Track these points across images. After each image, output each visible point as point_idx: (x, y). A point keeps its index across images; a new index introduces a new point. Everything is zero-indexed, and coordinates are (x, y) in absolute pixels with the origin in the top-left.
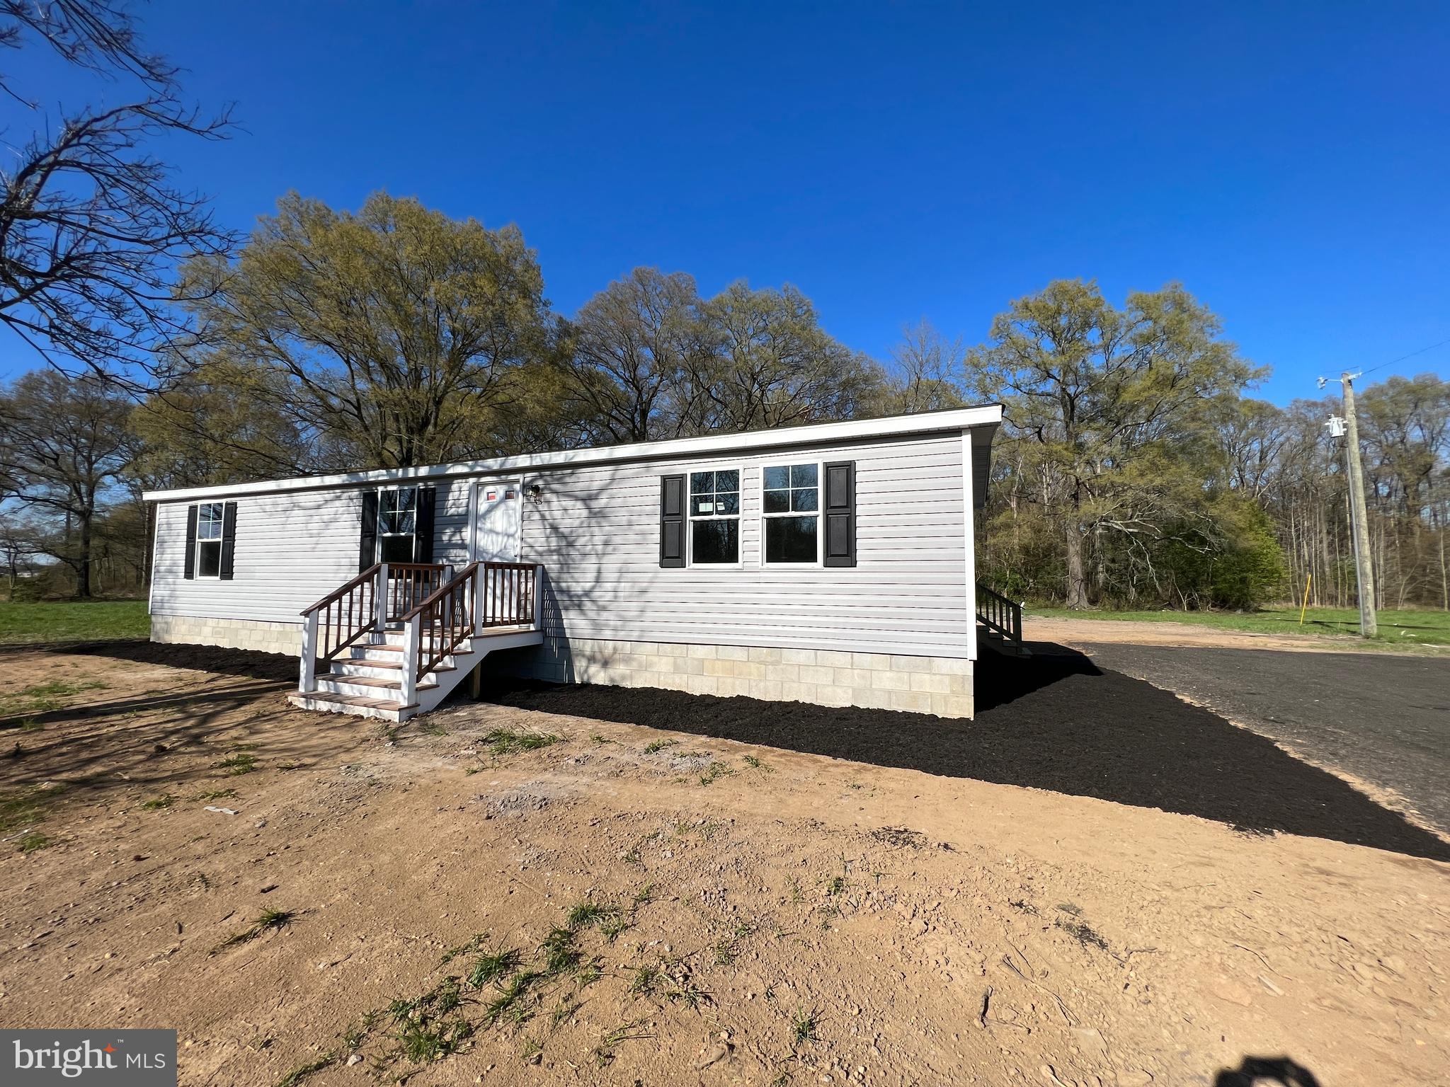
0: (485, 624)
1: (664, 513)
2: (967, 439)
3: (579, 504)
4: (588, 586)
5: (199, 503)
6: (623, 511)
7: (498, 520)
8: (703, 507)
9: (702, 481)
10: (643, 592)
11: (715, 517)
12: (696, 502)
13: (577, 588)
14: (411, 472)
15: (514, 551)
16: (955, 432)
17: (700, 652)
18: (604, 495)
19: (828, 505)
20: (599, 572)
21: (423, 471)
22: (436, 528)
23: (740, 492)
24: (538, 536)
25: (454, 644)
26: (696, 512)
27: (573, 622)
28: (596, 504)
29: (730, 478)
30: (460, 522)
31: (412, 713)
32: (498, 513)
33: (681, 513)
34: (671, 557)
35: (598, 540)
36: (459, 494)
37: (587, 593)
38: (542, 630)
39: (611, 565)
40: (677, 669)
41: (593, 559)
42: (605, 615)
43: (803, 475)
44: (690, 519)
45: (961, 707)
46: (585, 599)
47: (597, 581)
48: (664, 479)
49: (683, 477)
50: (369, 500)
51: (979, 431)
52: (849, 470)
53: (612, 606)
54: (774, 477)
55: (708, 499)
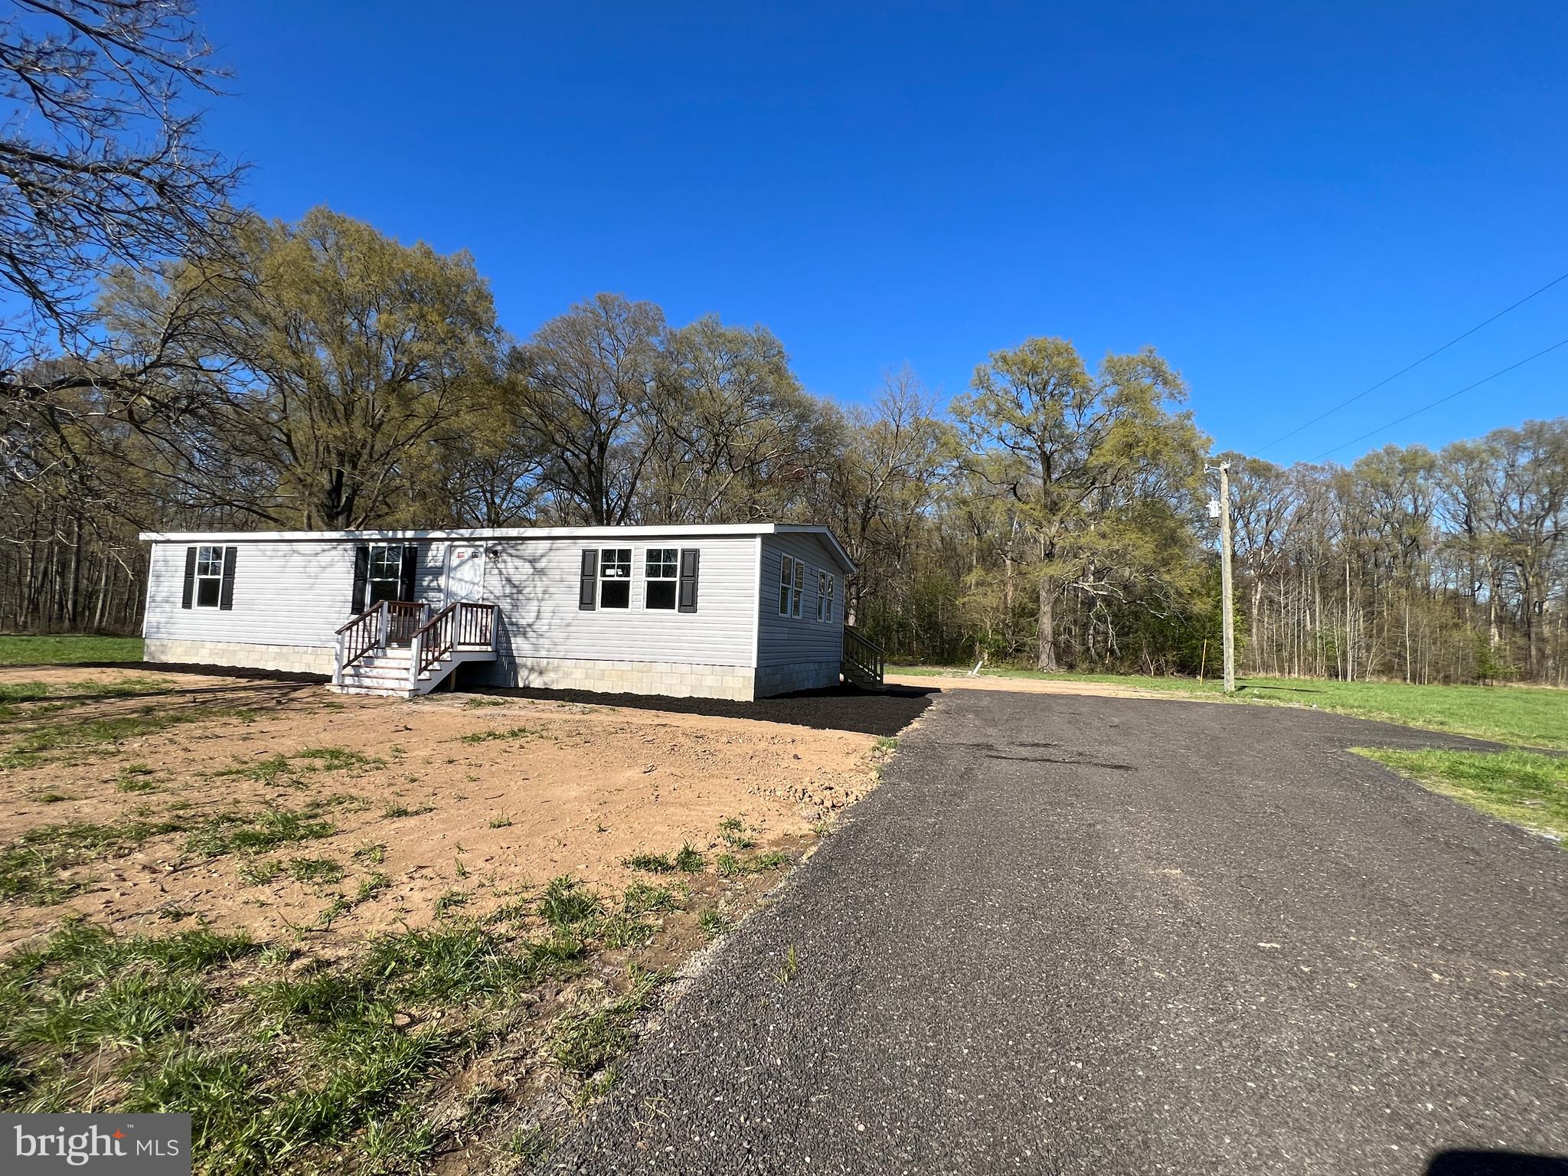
0: (459, 644)
1: (583, 574)
2: (758, 540)
3: (527, 565)
4: (531, 621)
5: (198, 545)
6: (558, 572)
7: (467, 572)
8: (609, 572)
9: (608, 554)
10: (568, 625)
11: (616, 579)
12: (604, 568)
13: (523, 622)
14: (400, 535)
15: (477, 595)
16: (753, 536)
18: (544, 560)
19: (682, 575)
20: (539, 612)
21: (409, 534)
22: (418, 577)
23: (632, 563)
24: (496, 585)
25: (440, 655)
26: (604, 575)
27: (518, 644)
28: (538, 565)
29: (625, 555)
30: (437, 572)
31: (415, 694)
32: (467, 567)
33: (594, 575)
34: (586, 603)
35: (539, 590)
36: (436, 554)
37: (530, 625)
38: (496, 651)
39: (547, 607)
41: (536, 603)
42: (541, 641)
43: (671, 554)
44: (600, 579)
45: (747, 695)
46: (528, 629)
47: (538, 618)
48: (584, 552)
49: (596, 551)
50: (362, 552)
51: (765, 537)
52: (695, 553)
53: (547, 634)
54: (652, 555)
55: (613, 567)
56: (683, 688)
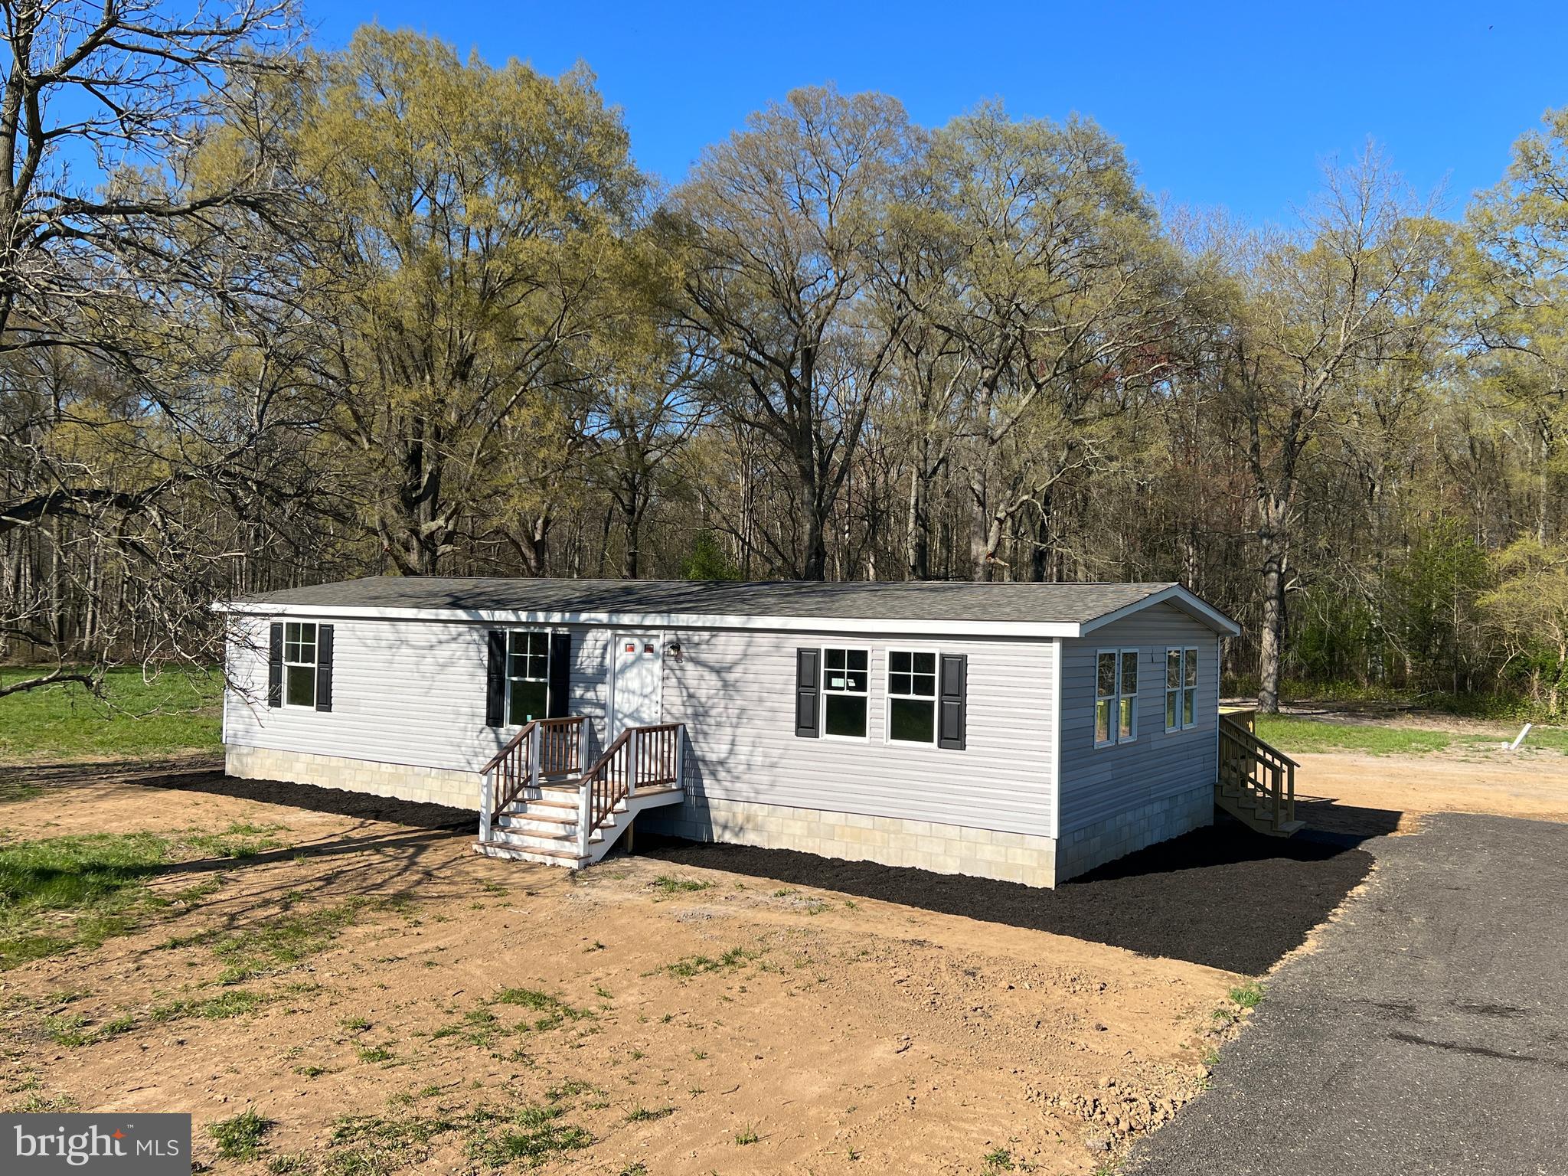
1: (799, 685)
2: (1056, 647)
3: (713, 675)
4: (723, 756)
5: (285, 620)
6: (757, 687)
8: (836, 682)
9: (834, 657)
11: (846, 693)
12: (830, 676)
13: (712, 757)
15: (652, 714)
16: (1049, 640)
17: (831, 818)
18: (738, 668)
19: (943, 693)
20: (733, 743)
23: (868, 671)
24: (676, 702)
26: (829, 686)
28: (731, 677)
29: (859, 659)
33: (815, 685)
34: (805, 726)
35: (732, 712)
37: (722, 763)
38: (683, 790)
39: (745, 733)
40: (811, 833)
41: (728, 730)
42: (738, 786)
43: (925, 661)
44: (824, 693)
45: (1044, 878)
46: (720, 768)
47: (731, 752)
48: (800, 651)
49: (818, 651)
50: (495, 641)
51: (1066, 642)
52: (962, 661)
53: (746, 777)
54: (899, 660)
55: (840, 675)
56: (950, 861)
